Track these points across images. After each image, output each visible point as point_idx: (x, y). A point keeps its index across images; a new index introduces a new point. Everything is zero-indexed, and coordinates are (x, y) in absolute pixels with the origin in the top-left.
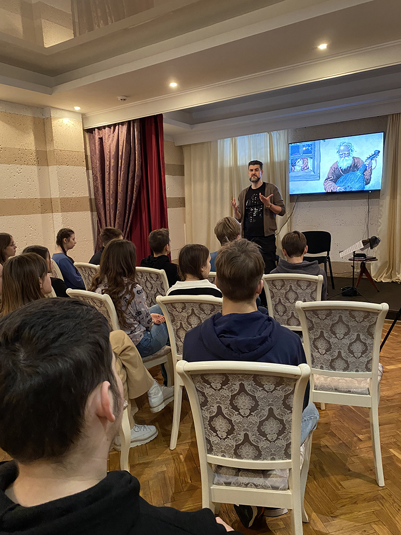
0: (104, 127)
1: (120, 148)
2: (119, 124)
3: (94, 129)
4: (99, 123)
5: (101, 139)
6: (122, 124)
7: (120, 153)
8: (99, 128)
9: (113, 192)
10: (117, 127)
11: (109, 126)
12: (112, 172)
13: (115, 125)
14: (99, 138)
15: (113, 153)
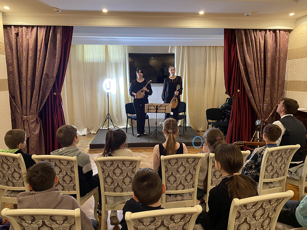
0: (21, 26)
1: (39, 44)
2: (37, 26)
3: (10, 26)
4: (15, 22)
5: (17, 34)
6: (41, 27)
7: (39, 48)
8: (15, 26)
9: (30, 76)
10: (35, 28)
11: (27, 27)
12: (30, 61)
13: (33, 27)
14: (15, 33)
15: (31, 46)
